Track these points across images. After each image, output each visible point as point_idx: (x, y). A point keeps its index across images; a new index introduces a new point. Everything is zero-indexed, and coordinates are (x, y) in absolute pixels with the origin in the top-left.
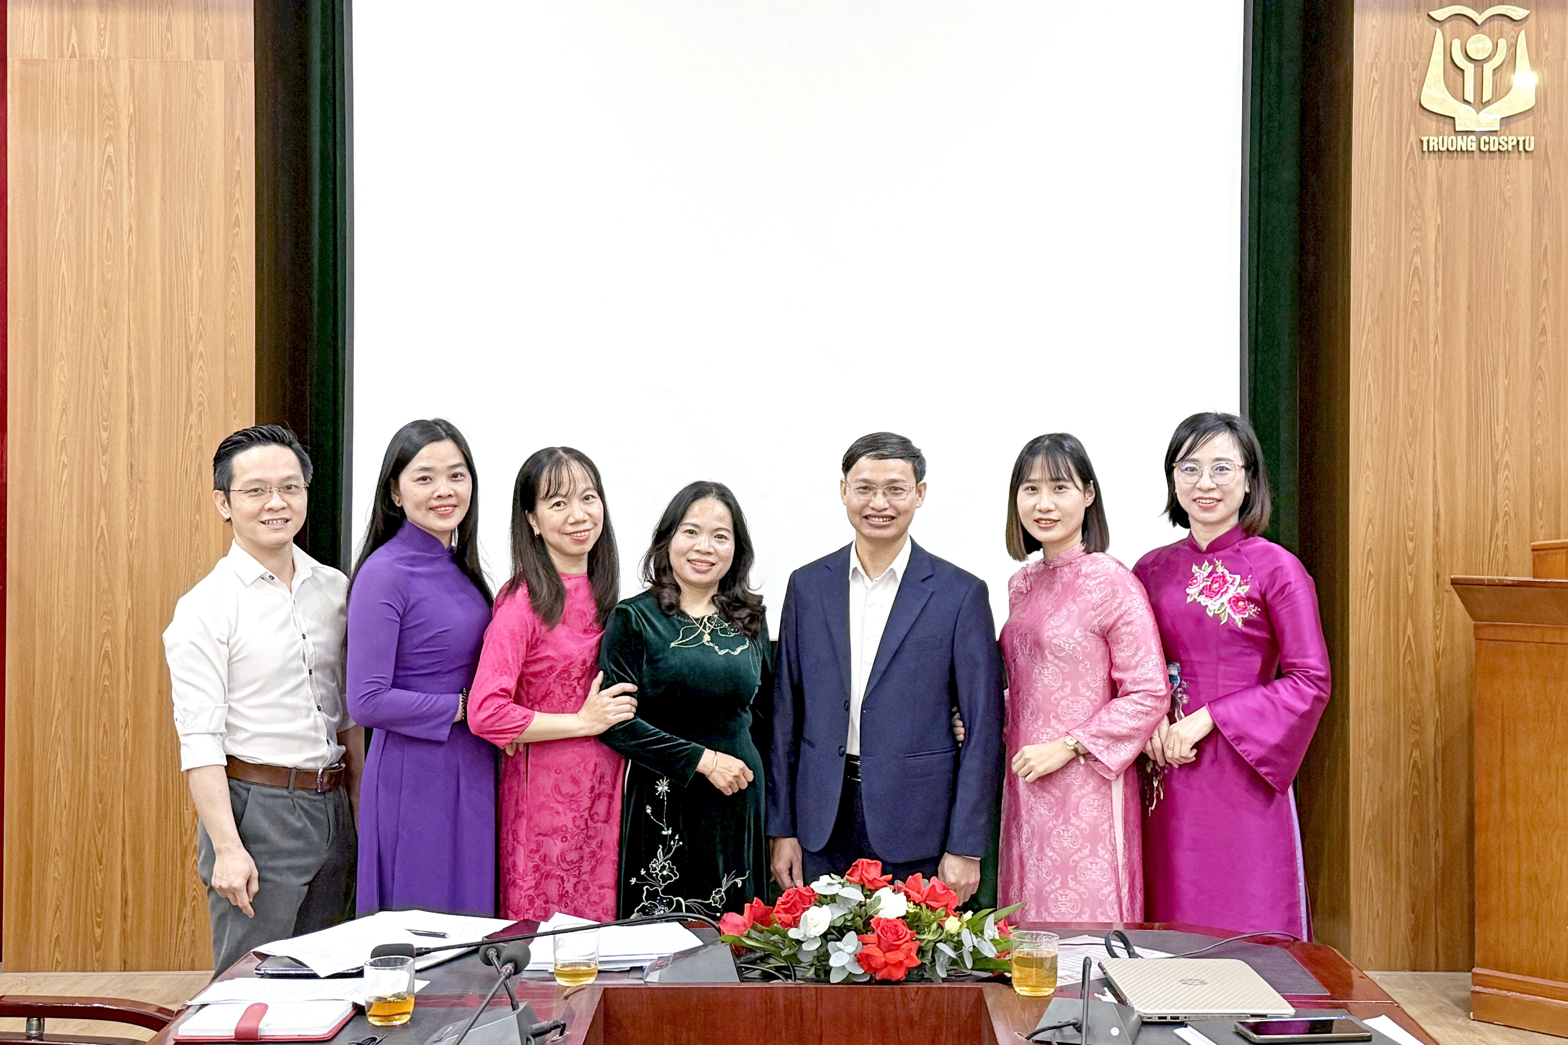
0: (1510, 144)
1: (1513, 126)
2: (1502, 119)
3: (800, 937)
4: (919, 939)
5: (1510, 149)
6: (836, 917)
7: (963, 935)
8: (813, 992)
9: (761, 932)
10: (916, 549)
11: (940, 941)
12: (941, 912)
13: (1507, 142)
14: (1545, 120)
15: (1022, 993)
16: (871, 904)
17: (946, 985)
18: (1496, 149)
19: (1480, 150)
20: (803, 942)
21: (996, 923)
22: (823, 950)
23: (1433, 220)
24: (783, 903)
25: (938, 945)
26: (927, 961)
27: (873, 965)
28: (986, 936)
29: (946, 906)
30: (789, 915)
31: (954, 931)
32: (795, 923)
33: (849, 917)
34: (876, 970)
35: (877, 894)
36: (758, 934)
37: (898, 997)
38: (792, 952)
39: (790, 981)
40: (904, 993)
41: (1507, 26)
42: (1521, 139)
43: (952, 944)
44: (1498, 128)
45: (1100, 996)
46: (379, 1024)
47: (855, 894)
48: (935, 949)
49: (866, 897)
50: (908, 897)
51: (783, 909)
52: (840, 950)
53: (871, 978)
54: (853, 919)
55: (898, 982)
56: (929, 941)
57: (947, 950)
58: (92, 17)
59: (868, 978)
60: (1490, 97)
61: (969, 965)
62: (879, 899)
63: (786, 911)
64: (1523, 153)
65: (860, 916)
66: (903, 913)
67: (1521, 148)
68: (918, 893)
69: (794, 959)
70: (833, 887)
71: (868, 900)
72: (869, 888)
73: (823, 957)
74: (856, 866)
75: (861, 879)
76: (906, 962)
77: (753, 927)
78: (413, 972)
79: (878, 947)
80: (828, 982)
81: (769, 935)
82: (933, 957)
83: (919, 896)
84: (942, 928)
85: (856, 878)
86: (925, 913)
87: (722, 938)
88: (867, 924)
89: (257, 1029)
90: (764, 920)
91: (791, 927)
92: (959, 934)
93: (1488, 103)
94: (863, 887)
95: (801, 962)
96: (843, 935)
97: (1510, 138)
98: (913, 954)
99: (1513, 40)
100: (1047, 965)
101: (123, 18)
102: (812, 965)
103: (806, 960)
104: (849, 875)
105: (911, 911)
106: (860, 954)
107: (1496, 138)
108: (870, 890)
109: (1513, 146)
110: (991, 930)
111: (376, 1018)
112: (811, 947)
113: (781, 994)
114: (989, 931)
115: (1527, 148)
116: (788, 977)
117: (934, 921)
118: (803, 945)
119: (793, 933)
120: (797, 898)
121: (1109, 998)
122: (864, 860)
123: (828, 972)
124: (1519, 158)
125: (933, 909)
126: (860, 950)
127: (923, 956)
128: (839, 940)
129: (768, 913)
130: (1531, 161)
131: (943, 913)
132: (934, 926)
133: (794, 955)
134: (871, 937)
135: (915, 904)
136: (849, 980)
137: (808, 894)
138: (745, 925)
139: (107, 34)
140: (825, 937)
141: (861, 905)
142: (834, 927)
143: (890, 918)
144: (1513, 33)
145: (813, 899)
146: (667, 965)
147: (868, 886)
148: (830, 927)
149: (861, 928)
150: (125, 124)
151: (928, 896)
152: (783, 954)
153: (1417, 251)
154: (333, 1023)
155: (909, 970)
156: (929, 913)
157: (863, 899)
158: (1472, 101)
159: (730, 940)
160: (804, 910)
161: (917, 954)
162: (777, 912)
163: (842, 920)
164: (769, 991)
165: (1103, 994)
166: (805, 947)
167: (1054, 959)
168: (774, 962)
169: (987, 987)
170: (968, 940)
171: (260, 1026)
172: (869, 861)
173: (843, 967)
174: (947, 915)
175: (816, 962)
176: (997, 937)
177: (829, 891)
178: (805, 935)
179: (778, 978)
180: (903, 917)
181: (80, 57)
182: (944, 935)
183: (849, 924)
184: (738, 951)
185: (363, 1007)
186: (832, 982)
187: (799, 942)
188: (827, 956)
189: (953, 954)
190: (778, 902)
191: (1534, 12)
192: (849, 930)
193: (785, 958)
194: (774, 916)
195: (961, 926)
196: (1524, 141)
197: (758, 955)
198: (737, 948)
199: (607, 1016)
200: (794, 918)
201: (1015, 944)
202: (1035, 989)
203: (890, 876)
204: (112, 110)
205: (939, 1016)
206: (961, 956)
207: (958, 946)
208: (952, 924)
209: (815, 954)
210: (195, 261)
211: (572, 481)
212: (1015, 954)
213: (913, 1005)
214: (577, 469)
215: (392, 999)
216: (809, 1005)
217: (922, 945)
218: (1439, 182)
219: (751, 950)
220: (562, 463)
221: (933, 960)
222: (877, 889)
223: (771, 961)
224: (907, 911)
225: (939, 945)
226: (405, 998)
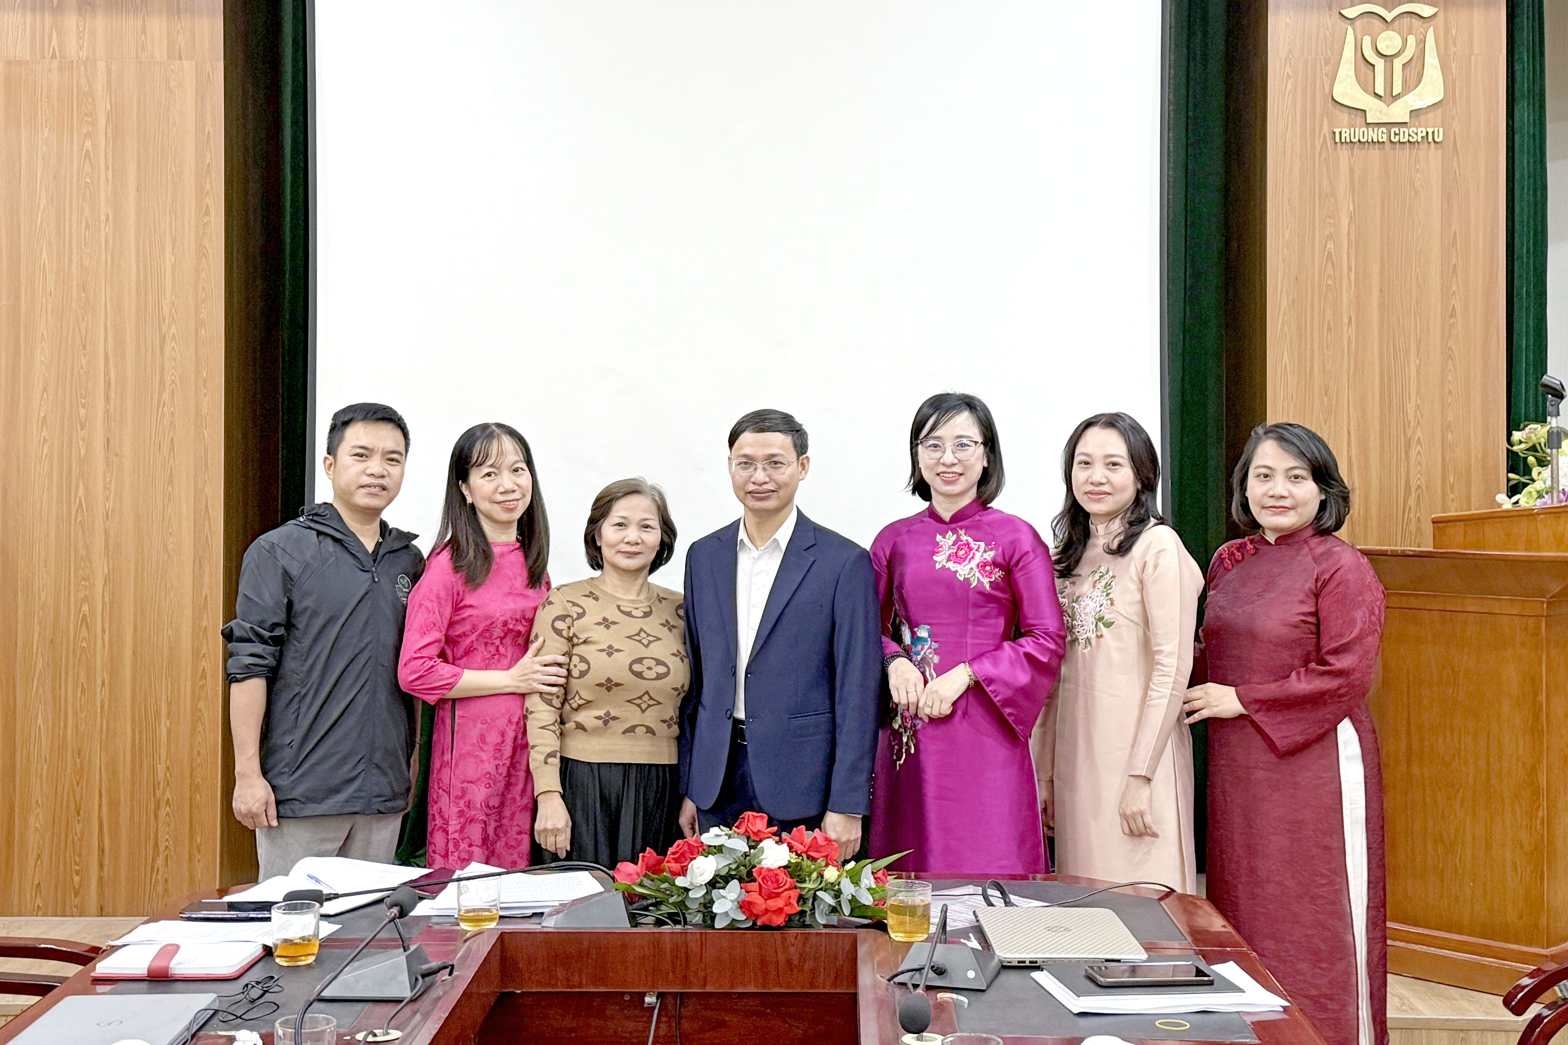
0: (1420, 135)
1: (1422, 118)
2: (1411, 111)
3: (686, 885)
4: (800, 888)
5: (1420, 140)
6: (721, 866)
7: (841, 884)
8: (698, 936)
9: (652, 880)
10: (802, 519)
11: (821, 889)
12: (822, 862)
13: (1416, 134)
14: (1454, 112)
15: (897, 939)
16: (755, 855)
17: (824, 931)
18: (1406, 140)
19: (1391, 141)
20: (690, 890)
21: (873, 873)
22: (708, 897)
23: (1346, 207)
24: (673, 854)
25: (817, 893)
26: (807, 908)
27: (754, 912)
28: (863, 885)
29: (826, 857)
30: (678, 865)
31: (832, 880)
32: (683, 872)
33: (734, 866)
34: (757, 917)
35: (761, 845)
36: (650, 882)
37: (779, 942)
38: (680, 899)
39: (678, 927)
40: (784, 939)
41: (1416, 22)
42: (1430, 130)
43: (833, 893)
44: (1407, 120)
45: (965, 942)
46: (285, 964)
47: (740, 845)
48: (815, 897)
49: (750, 847)
50: (791, 848)
51: (673, 859)
52: (724, 897)
53: (755, 924)
54: (738, 868)
55: (778, 928)
56: (810, 890)
57: (827, 898)
58: (71, 21)
59: (750, 924)
60: (1400, 91)
61: (847, 911)
62: (762, 850)
63: (676, 860)
64: (1432, 144)
65: (745, 866)
66: (785, 863)
67: (1430, 139)
68: (802, 844)
69: (682, 904)
70: (720, 838)
71: (752, 851)
72: (753, 842)
73: (708, 904)
74: (743, 818)
75: (746, 831)
76: (785, 908)
77: (646, 875)
78: (318, 916)
79: (760, 894)
80: (713, 928)
81: (659, 883)
82: (813, 904)
83: (802, 847)
84: (822, 876)
85: (742, 830)
86: (806, 863)
87: (616, 885)
88: (750, 873)
89: (167, 968)
90: (655, 869)
91: (679, 875)
92: (839, 884)
93: (1399, 96)
94: (748, 838)
95: (689, 909)
96: (727, 882)
97: (1420, 130)
98: (794, 901)
99: (1422, 37)
100: (920, 912)
101: (100, 22)
102: (699, 911)
103: (694, 906)
104: (737, 827)
105: (793, 861)
106: (744, 901)
107: (1406, 130)
108: (754, 841)
109: (1422, 137)
110: (868, 880)
111: (283, 959)
112: (697, 894)
113: (667, 939)
114: (866, 881)
115: (1436, 140)
116: (677, 922)
117: (815, 870)
118: (690, 893)
119: (680, 881)
120: (686, 848)
121: (974, 944)
122: (750, 813)
123: (713, 917)
124: (1429, 148)
125: (814, 859)
126: (742, 897)
127: (805, 903)
128: (724, 888)
129: (660, 862)
130: (1440, 152)
131: (823, 864)
132: (815, 875)
133: (683, 902)
134: (754, 886)
135: (797, 854)
136: (733, 925)
137: (695, 844)
138: (638, 874)
139: (86, 36)
140: (712, 884)
141: (746, 855)
142: (721, 877)
143: (772, 867)
144: (1422, 30)
145: (701, 849)
146: (562, 911)
147: (753, 837)
148: (716, 876)
149: (745, 876)
150: (102, 120)
151: (810, 847)
152: (671, 900)
153: (1330, 237)
154: (238, 964)
155: (790, 918)
156: (809, 863)
157: (747, 849)
158: (1382, 94)
159: (622, 887)
160: (692, 859)
161: (798, 902)
162: (668, 862)
163: (727, 869)
164: (657, 935)
165: (969, 939)
166: (691, 894)
167: (927, 907)
168: (665, 909)
169: (862, 933)
170: (848, 889)
171: (172, 964)
172: (755, 814)
173: (726, 914)
174: (827, 865)
175: (702, 909)
176: (874, 886)
177: (717, 842)
178: (692, 883)
179: (667, 924)
180: (785, 867)
181: (61, 57)
182: (823, 884)
183: (733, 873)
184: (630, 898)
185: (271, 948)
186: (716, 927)
187: (687, 890)
188: (712, 902)
189: (831, 901)
190: (669, 853)
191: (1442, 10)
192: (733, 879)
193: (674, 904)
194: (665, 865)
195: (839, 876)
196: (1433, 133)
197: (649, 902)
198: (629, 895)
199: (503, 959)
200: (682, 867)
201: (890, 893)
202: (908, 935)
203: (775, 828)
204: (90, 107)
205: (816, 959)
206: (839, 903)
207: (838, 895)
208: (831, 874)
209: (702, 901)
210: (168, 248)
211: (501, 453)
212: (891, 901)
213: (792, 950)
214: (508, 443)
215: (298, 941)
216: (694, 947)
217: (804, 893)
218: (1351, 171)
219: (644, 897)
220: (494, 437)
221: (813, 909)
222: (761, 841)
223: (663, 907)
224: (789, 861)
225: (819, 893)
226: (309, 940)
